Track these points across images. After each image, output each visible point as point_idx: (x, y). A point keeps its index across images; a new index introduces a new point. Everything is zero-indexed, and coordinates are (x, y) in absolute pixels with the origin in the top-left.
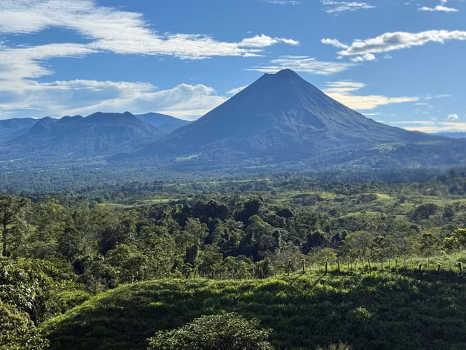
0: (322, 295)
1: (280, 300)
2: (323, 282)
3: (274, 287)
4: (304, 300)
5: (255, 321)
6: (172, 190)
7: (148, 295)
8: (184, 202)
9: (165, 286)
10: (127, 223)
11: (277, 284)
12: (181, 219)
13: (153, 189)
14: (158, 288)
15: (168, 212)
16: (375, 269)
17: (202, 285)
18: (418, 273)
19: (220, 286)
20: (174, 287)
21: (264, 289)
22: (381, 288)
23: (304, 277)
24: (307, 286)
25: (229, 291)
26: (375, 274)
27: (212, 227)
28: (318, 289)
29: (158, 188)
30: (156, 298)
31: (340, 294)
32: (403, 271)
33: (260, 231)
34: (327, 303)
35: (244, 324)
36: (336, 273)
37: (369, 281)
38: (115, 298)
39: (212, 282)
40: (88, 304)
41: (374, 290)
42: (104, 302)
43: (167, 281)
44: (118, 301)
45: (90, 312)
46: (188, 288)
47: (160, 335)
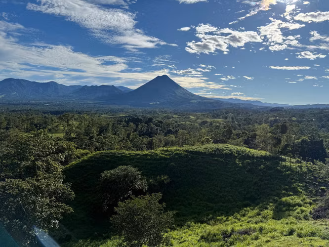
0: (161, 158)
1: (148, 159)
2: (162, 154)
3: (146, 155)
4: (155, 159)
5: (137, 169)
6: (126, 112)
7: (105, 156)
8: (129, 116)
9: (111, 153)
10: (108, 124)
11: (147, 154)
12: (127, 122)
13: (120, 111)
14: (109, 153)
15: (123, 120)
16: (179, 150)
17: (123, 153)
18: (192, 152)
19: (129, 154)
20: (115, 153)
21: (144, 155)
22: (180, 157)
23: (156, 152)
24: (156, 154)
25: (132, 156)
26: (178, 152)
27: (137, 126)
28: (160, 156)
29: (122, 111)
30: (108, 157)
31: (167, 158)
32: (187, 151)
33: (152, 128)
34: (163, 161)
35: (133, 169)
36: (167, 151)
37: (177, 154)
38: (94, 157)
39: (127, 152)
40: (85, 158)
41: (177, 157)
42: (91, 157)
43: (112, 151)
44: (95, 158)
45: (86, 161)
46: (119, 154)
47: (106, 172)
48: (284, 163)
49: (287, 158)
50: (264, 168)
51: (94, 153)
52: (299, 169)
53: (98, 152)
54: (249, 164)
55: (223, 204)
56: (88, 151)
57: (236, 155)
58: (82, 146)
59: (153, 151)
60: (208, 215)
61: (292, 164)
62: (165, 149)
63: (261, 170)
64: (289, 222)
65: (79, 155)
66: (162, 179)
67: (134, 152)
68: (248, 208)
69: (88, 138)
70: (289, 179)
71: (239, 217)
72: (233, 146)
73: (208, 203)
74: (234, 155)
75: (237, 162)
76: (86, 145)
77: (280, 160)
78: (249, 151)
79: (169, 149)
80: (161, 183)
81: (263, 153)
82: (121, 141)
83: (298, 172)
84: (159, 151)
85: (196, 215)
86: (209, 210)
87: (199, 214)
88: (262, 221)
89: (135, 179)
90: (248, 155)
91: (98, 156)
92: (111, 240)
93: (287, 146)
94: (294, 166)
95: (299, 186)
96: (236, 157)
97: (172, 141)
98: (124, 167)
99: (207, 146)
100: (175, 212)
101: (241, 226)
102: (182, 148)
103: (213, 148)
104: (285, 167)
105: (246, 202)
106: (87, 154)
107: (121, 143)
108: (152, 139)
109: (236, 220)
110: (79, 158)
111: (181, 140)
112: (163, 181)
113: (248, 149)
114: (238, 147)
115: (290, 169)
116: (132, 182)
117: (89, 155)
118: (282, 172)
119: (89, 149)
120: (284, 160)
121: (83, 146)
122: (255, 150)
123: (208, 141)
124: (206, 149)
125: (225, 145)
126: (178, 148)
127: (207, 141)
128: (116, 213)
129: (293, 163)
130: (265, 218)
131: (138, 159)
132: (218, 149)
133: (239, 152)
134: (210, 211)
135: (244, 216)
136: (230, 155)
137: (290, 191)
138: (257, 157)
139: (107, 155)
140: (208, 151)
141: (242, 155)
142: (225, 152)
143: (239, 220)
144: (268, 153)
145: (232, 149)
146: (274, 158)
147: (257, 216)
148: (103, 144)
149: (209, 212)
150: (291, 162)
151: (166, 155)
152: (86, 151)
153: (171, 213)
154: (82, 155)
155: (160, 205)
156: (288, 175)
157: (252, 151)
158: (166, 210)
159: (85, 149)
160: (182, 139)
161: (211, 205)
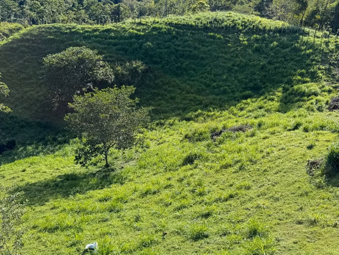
0: (132, 36)
1: (111, 38)
2: (133, 29)
3: (108, 31)
4: (122, 38)
5: (96, 51)
7: (47, 32)
9: (55, 28)
11: (111, 29)
14: (51, 28)
16: (158, 22)
17: (74, 28)
18: (177, 26)
19: (83, 29)
20: (59, 28)
21: (104, 31)
22: (159, 33)
23: (124, 26)
24: (125, 30)
25: (87, 32)
26: (157, 25)
28: (130, 32)
30: (50, 34)
31: (140, 35)
32: (170, 24)
34: (134, 40)
35: (91, 52)
36: (140, 24)
37: (154, 29)
38: (29, 33)
39: (79, 27)
40: (16, 35)
41: (156, 34)
42: (25, 34)
43: (56, 25)
44: (32, 35)
45: (17, 40)
46: (67, 29)
47: (49, 56)
48: (305, 38)
49: (311, 30)
50: (277, 46)
51: (29, 28)
52: (324, 46)
53: (34, 26)
54: (257, 40)
55: (216, 97)
56: (20, 25)
57: (241, 28)
58: (9, 17)
59: (119, 24)
60: (196, 111)
61: (316, 39)
62: (137, 20)
63: (272, 49)
64: (297, 115)
65: (7, 32)
66: (135, 66)
67: (90, 26)
68: (249, 100)
69: (17, 4)
70: (308, 62)
71: (235, 111)
72: (238, 14)
73: (197, 96)
74: (238, 28)
75: (241, 39)
76: (16, 15)
77: (300, 34)
78: (260, 22)
79: (143, 21)
80: (134, 71)
81: (280, 24)
82: (71, 9)
83: (323, 50)
84: (128, 24)
85: (181, 112)
86: (197, 105)
87: (184, 109)
88: (264, 116)
89: (95, 65)
90: (257, 27)
91: (35, 33)
92: (69, 144)
93: (314, 13)
94: (318, 41)
95: (319, 69)
96: (240, 31)
97: (150, 9)
98: (76, 49)
99: (200, 14)
100: (150, 108)
101: (236, 121)
102: (163, 20)
103: (208, 18)
104: (306, 43)
105: (247, 92)
106: (18, 29)
107: (71, 12)
108: (119, 6)
109: (231, 115)
110: (7, 36)
111: (164, 7)
112: (135, 68)
113: (259, 19)
114: (245, 16)
115: (312, 46)
116: (91, 69)
117: (22, 32)
118: (301, 50)
119: (21, 22)
120: (307, 34)
121: (12, 18)
122: (270, 20)
123: (202, 7)
124: (199, 19)
125: (227, 13)
126: (157, 20)
127: (200, 8)
128: (72, 111)
129: (318, 37)
130: (268, 111)
131: (96, 36)
132: (215, 20)
133: (246, 23)
134: (200, 106)
135: (242, 109)
136: (232, 29)
137: (307, 77)
138: (270, 30)
139: (48, 31)
140: (201, 23)
141: (250, 28)
142: (225, 23)
143: (235, 115)
144: (287, 24)
145: (236, 18)
146: (293, 30)
147: (259, 110)
148: (41, 14)
149: (197, 107)
150: (315, 36)
151: (139, 30)
152: (16, 24)
153: (145, 110)
154: (11, 31)
155: (131, 101)
156: (309, 55)
157: (265, 21)
158: (139, 105)
159: (15, 21)
160: (166, 5)
161: (200, 98)
